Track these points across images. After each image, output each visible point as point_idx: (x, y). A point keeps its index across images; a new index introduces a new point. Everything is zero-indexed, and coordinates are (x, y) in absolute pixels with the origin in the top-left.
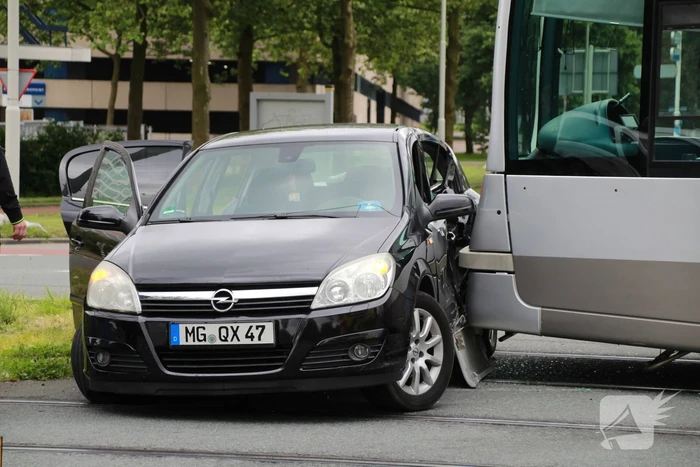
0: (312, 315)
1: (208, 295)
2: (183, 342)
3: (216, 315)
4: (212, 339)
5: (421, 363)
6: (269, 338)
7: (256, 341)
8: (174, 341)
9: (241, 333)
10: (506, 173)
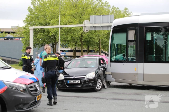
0: (85, 80)
1: (72, 77)
2: (69, 83)
3: (73, 80)
4: (73, 82)
5: (99, 85)
6: (79, 82)
7: (78, 83)
8: (68, 83)
9: (76, 82)
10: (110, 62)
